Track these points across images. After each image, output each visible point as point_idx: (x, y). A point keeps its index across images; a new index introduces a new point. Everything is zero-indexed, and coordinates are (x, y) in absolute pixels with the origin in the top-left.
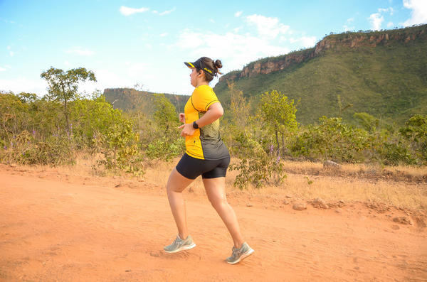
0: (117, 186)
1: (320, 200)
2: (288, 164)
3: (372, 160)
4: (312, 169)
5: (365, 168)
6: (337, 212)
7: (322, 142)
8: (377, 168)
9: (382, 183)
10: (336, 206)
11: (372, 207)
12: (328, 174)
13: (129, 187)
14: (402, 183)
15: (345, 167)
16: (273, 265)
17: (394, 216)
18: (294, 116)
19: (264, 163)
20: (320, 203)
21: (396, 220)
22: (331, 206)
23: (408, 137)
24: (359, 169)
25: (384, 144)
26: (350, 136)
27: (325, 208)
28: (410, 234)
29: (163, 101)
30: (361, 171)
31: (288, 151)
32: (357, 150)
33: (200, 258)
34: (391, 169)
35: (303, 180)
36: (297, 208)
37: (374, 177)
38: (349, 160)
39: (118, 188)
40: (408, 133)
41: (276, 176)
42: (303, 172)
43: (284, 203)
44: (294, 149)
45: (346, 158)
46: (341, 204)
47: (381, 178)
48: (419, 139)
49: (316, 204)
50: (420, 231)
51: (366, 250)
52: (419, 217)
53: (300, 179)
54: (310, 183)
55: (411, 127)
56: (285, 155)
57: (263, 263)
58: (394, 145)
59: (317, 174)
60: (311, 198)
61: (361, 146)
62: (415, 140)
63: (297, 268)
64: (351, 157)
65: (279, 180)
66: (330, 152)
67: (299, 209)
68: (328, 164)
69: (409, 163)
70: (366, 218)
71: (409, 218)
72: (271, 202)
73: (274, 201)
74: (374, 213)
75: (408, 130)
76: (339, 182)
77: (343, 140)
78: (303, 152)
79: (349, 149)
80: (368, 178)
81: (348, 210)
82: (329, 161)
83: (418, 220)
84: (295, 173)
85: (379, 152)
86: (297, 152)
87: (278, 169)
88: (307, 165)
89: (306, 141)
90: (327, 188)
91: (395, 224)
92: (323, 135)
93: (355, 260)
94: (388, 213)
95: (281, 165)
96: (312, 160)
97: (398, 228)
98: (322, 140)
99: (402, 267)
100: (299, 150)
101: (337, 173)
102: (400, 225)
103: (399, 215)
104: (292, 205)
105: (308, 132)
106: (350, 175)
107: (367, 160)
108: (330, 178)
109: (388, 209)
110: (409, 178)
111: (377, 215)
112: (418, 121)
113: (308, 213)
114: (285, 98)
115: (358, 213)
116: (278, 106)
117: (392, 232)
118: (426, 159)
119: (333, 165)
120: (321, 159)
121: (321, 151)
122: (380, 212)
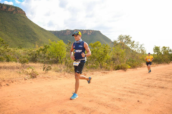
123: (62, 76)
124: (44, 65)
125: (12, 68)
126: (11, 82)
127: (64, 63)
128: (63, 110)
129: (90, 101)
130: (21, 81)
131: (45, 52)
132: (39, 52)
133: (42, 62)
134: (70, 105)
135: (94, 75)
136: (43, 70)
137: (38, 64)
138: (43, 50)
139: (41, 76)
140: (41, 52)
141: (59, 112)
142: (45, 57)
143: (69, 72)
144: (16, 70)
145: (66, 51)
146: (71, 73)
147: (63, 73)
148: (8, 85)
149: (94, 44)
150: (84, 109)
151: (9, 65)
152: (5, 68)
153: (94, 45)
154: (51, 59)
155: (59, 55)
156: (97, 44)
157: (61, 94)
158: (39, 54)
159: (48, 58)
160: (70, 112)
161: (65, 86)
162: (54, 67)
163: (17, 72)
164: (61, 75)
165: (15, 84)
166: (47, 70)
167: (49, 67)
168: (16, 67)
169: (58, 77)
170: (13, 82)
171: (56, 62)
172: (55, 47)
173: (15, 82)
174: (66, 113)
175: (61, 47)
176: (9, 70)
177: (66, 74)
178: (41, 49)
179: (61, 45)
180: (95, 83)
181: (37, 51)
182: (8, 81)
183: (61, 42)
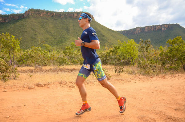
1: (40, 83)
3: (54, 64)
4: (29, 70)
5: (53, 67)
6: (48, 87)
8: (57, 67)
9: (60, 73)
10: (47, 85)
11: (61, 83)
12: (37, 72)
15: (44, 68)
17: (69, 86)
18: (19, 45)
19: (7, 69)
20: (40, 85)
21: (70, 87)
22: (45, 85)
23: (66, 54)
25: (58, 57)
26: (45, 55)
27: (43, 86)
28: (75, 91)
30: (51, 69)
32: (48, 60)
34: (61, 67)
35: (28, 75)
37: (56, 71)
38: (45, 65)
41: (14, 75)
42: (26, 71)
43: (24, 87)
44: (19, 61)
46: (49, 84)
47: (58, 71)
48: (70, 55)
49: (39, 85)
53: (26, 75)
54: (31, 76)
55: (67, 51)
57: (24, 117)
58: (61, 58)
59: (32, 72)
60: (36, 83)
61: (49, 59)
63: (40, 115)
64: (46, 63)
65: (15, 77)
67: (31, 89)
68: (37, 67)
69: (67, 64)
70: (60, 88)
71: (74, 85)
72: (16, 87)
73: (18, 87)
74: (62, 85)
75: (66, 52)
78: (24, 62)
79: (45, 60)
80: (54, 71)
81: (52, 86)
82: (37, 66)
84: (22, 72)
85: (56, 61)
86: (21, 63)
87: (14, 71)
88: (27, 68)
89: (25, 57)
90: (39, 77)
91: (70, 88)
92: (34, 54)
94: (67, 85)
95: (16, 69)
98: (33, 57)
100: (22, 62)
101: (41, 71)
102: (72, 88)
103: (71, 85)
104: (27, 87)
105: (25, 53)
106: (47, 71)
109: (67, 83)
110: (68, 70)
111: (63, 86)
112: (69, 48)
113: (36, 90)
114: (13, 37)
115: (57, 86)
116: (10, 41)
117: (70, 91)
118: (73, 62)
119: (39, 67)
120: (32, 65)
121: (32, 61)
122: (64, 84)
123: (137, 79)
124: (116, 68)
127: (136, 65)
128: (143, 117)
129: (176, 110)
130: (95, 83)
131: (116, 54)
132: (109, 54)
133: (113, 64)
134: (150, 111)
135: (175, 78)
136: (115, 72)
137: (109, 67)
138: (113, 51)
139: (114, 78)
140: (111, 54)
141: (138, 118)
142: (115, 58)
143: (143, 75)
145: (139, 51)
146: (147, 75)
147: (137, 75)
149: (173, 40)
150: (170, 118)
153: (173, 42)
154: (122, 61)
155: (131, 56)
156: (178, 40)
157: (138, 98)
158: (109, 56)
159: (119, 60)
160: (152, 119)
161: (141, 89)
162: (126, 68)
164: (135, 77)
166: (119, 72)
167: (121, 69)
169: (132, 80)
170: (88, 84)
171: (128, 63)
172: (125, 47)
173: (90, 84)
174: (147, 120)
175: (132, 47)
177: (141, 76)
178: (111, 51)
179: (132, 44)
180: (179, 87)
181: (107, 53)
183: (132, 41)
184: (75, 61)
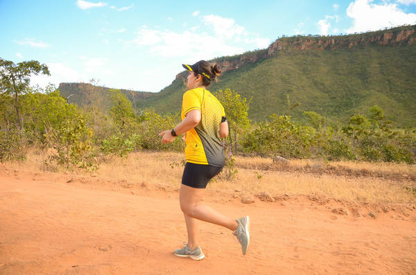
0: (69, 182)
1: (267, 193)
2: (238, 159)
3: (318, 156)
4: (262, 164)
5: (311, 163)
6: (282, 204)
7: (272, 139)
8: (322, 163)
9: (325, 177)
10: (281, 199)
11: (314, 199)
12: (277, 169)
13: (82, 182)
14: (343, 177)
15: (293, 162)
16: (219, 256)
17: (333, 208)
18: (246, 113)
20: (267, 196)
21: (334, 211)
22: (276, 199)
23: (350, 134)
24: (306, 164)
25: (329, 141)
26: (298, 133)
27: (272, 201)
28: (346, 224)
29: (119, 96)
30: (308, 167)
31: (241, 147)
32: (304, 146)
33: (149, 251)
34: (334, 164)
35: (253, 175)
36: (245, 202)
37: (318, 171)
38: (297, 156)
39: (71, 183)
40: (349, 131)
41: (228, 171)
42: (254, 167)
44: (246, 145)
45: (294, 153)
46: (286, 197)
47: (325, 172)
48: (359, 137)
49: (263, 198)
50: (354, 220)
51: (307, 239)
52: (354, 208)
53: (250, 174)
54: (259, 177)
55: (352, 126)
56: (236, 151)
58: (337, 142)
59: (267, 169)
60: (259, 192)
61: (308, 143)
62: (356, 137)
64: (298, 153)
65: (230, 175)
66: (279, 147)
67: (247, 202)
68: (277, 160)
69: (350, 159)
70: (308, 210)
71: (346, 209)
72: (221, 195)
73: (224, 195)
74: (315, 204)
75: (350, 128)
76: (287, 176)
77: (291, 137)
78: (254, 148)
79: (297, 146)
80: (313, 172)
81: (293, 202)
82: (278, 157)
83: (353, 210)
84: (246, 168)
85: (324, 148)
86: (248, 148)
87: (229, 164)
88: (258, 160)
89: (257, 138)
90: (275, 182)
91: (333, 214)
92: (273, 132)
93: (296, 249)
94: (327, 205)
95: (232, 160)
96: (262, 155)
97: (336, 218)
98: (272, 136)
99: (337, 254)
100: (250, 146)
101: (286, 168)
102: (338, 216)
103: (337, 206)
104: (241, 199)
105: (259, 128)
106: (297, 170)
107: (313, 156)
108: (279, 172)
109: (328, 201)
110: (349, 172)
111: (318, 207)
112: (358, 120)
113: (255, 206)
114: (238, 96)
115: (301, 205)
116: (231, 104)
117: (331, 222)
118: (365, 155)
119: (282, 161)
120: (271, 154)
121: (271, 147)
122: (321, 204)
125: (397, 177)
126: (380, 210)
130: (407, 211)
144: (405, 183)
148: (372, 216)
151: (390, 171)
152: (380, 175)
163: (407, 189)
165: (392, 217)
168: (407, 175)
170: (385, 211)
173: (391, 213)
176: (389, 181)
182: (374, 206)
184: (372, 153)
